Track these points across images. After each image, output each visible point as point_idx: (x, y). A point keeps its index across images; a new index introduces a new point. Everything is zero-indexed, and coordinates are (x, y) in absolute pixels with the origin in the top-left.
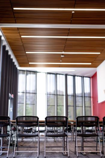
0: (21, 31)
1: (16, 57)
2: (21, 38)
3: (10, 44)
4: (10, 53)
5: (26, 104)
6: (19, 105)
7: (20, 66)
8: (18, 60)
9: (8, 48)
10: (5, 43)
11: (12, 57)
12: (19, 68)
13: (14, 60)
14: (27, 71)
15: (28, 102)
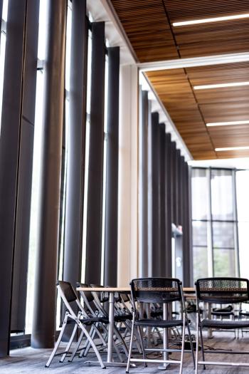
0: (191, 75)
1: (184, 136)
2: (194, 93)
3: (168, 107)
4: (170, 128)
5: (213, 248)
6: (196, 251)
7: (195, 157)
8: (188, 145)
9: (163, 118)
10: (156, 107)
11: (175, 137)
12: (191, 163)
13: (180, 145)
14: (211, 168)
15: (218, 244)
